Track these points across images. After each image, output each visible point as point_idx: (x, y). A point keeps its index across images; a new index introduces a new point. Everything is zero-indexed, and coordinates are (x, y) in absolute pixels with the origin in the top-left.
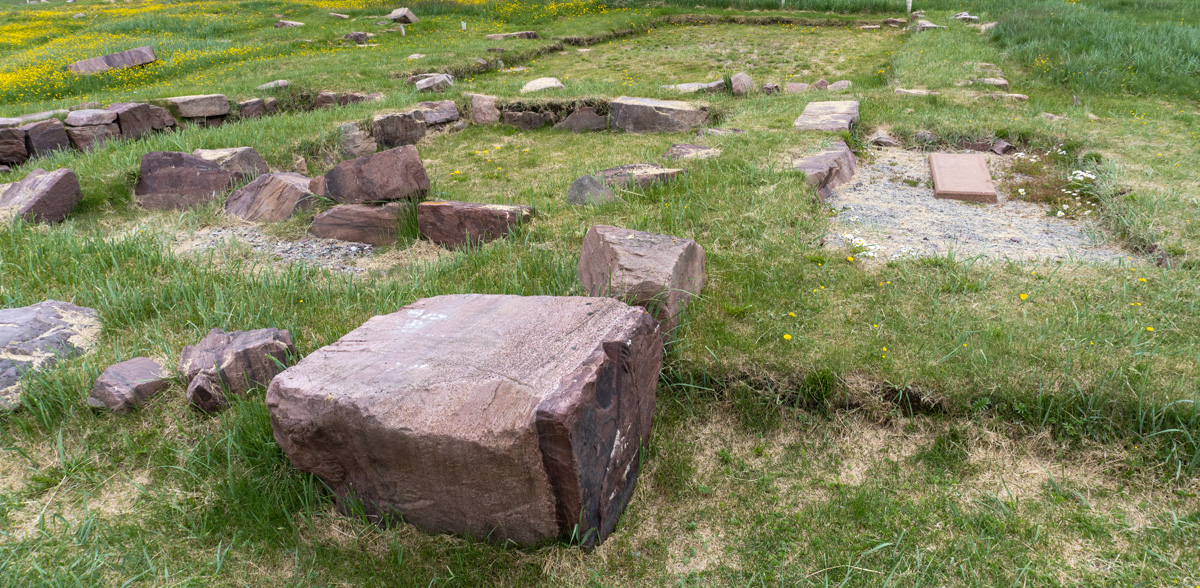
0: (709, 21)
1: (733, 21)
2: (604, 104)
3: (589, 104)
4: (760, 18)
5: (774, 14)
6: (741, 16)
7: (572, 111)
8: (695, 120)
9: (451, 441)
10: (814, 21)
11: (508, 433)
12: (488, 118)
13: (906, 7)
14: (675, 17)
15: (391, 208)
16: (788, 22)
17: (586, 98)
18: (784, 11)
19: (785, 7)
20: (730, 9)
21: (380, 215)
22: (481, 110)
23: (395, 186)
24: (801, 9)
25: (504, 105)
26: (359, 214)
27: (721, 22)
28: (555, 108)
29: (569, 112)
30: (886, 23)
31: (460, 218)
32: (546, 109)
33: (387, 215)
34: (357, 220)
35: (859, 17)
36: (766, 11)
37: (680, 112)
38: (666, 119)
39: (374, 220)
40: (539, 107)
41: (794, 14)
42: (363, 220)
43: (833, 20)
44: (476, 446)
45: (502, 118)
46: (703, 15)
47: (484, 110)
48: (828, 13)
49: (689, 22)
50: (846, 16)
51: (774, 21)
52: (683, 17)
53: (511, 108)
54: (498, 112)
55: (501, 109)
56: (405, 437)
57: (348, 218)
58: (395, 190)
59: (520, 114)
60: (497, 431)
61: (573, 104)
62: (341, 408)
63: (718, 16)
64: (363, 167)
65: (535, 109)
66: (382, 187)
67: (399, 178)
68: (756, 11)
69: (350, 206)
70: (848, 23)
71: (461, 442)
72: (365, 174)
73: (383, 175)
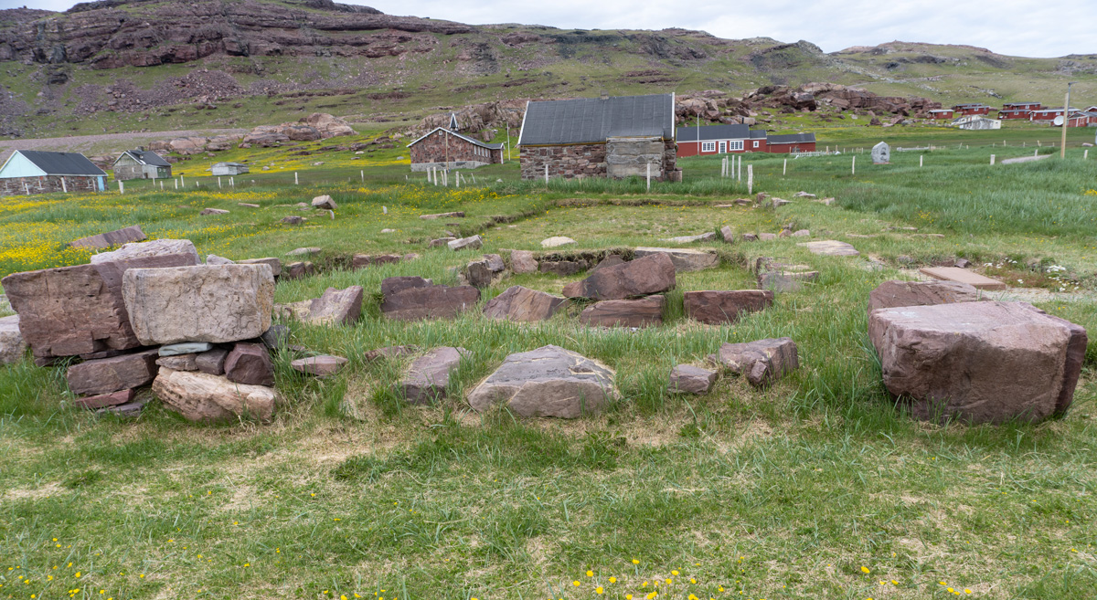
0: (589, 204)
1: (611, 203)
2: (630, 252)
3: (617, 252)
4: (633, 201)
5: (645, 197)
6: (616, 199)
7: (602, 259)
8: (706, 261)
9: (1025, 351)
10: (678, 202)
11: (1055, 345)
12: (527, 268)
13: (747, 190)
14: (561, 202)
15: (655, 298)
16: (657, 203)
17: (614, 248)
18: (650, 195)
19: (650, 191)
20: (605, 194)
21: (646, 305)
22: (520, 262)
23: (654, 283)
24: (664, 193)
25: (541, 257)
26: (625, 306)
27: (601, 204)
28: (588, 257)
29: (600, 260)
30: (736, 202)
31: (723, 299)
32: (580, 258)
33: (650, 305)
34: (623, 310)
35: (712, 198)
36: (635, 195)
37: (693, 256)
38: (683, 261)
39: (639, 309)
40: (574, 257)
41: (658, 197)
42: (628, 310)
43: (693, 201)
44: (1039, 354)
45: (540, 267)
46: (584, 199)
47: (523, 261)
48: (686, 196)
49: (573, 205)
50: (702, 197)
51: (645, 203)
52: (568, 201)
53: (548, 258)
54: (536, 263)
55: (538, 260)
56: (1001, 352)
57: (615, 309)
58: (654, 286)
59: (557, 263)
60: (1049, 344)
61: (603, 253)
62: (966, 337)
63: (598, 200)
64: (624, 271)
65: (570, 259)
66: (643, 284)
67: (657, 277)
68: (627, 195)
69: (616, 301)
70: (705, 203)
71: (1031, 352)
72: (627, 276)
73: (642, 275)
